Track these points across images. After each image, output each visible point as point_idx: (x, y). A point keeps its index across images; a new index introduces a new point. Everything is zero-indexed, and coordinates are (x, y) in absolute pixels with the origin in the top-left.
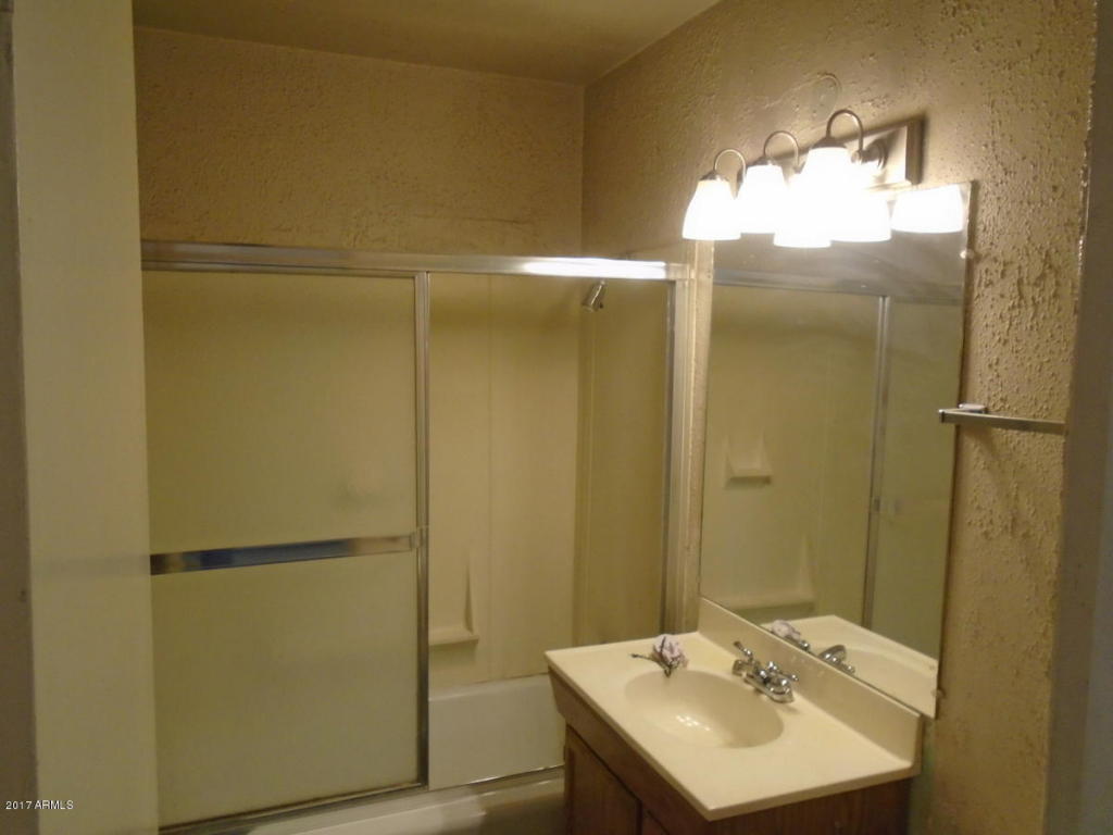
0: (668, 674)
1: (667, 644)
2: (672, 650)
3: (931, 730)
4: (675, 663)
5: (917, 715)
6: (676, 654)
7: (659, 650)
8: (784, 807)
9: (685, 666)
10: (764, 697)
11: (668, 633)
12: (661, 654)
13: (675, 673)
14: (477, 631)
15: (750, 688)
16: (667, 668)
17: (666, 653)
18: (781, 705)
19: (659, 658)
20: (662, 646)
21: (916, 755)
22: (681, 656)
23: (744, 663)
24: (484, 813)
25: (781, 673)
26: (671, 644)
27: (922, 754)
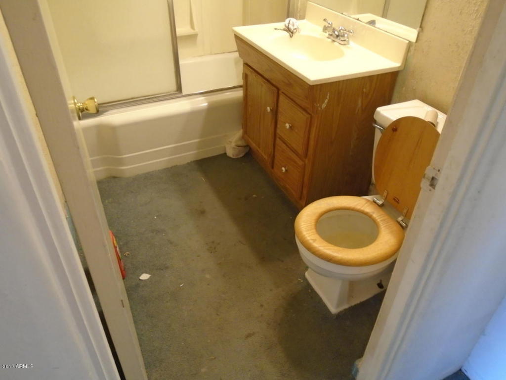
0: (291, 37)
1: (291, 23)
2: (293, 25)
3: (412, 49)
4: (295, 31)
5: (407, 42)
6: (295, 27)
7: (287, 25)
8: (343, 81)
9: (299, 32)
10: (336, 43)
11: (291, 17)
12: (288, 28)
13: (294, 36)
14: (197, 30)
15: (330, 40)
16: (291, 34)
17: (291, 27)
18: (344, 46)
19: (288, 30)
20: (289, 23)
21: (403, 61)
22: (298, 28)
23: (328, 27)
24: (206, 104)
25: (345, 30)
26: (293, 23)
27: (406, 60)
